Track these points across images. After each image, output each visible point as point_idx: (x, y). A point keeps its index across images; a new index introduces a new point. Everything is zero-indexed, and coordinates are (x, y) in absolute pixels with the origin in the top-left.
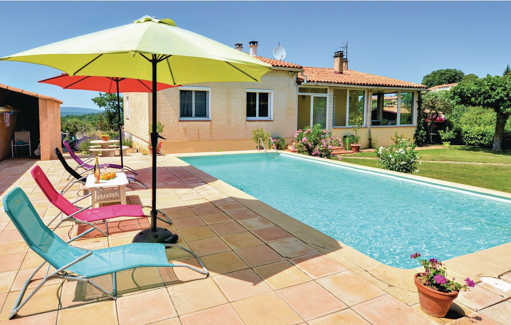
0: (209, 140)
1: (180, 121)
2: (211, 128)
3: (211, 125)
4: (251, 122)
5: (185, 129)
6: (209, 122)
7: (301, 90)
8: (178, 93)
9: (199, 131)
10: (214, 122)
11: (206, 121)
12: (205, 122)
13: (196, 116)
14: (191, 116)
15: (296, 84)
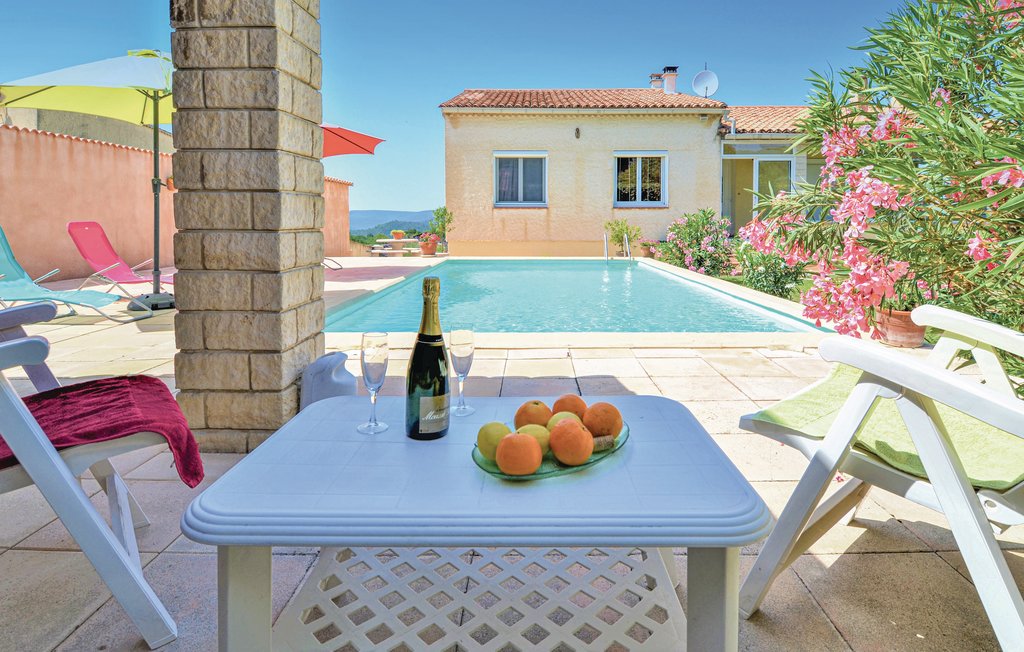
0: (544, 241)
1: (496, 208)
2: (548, 220)
3: (548, 214)
4: (622, 211)
5: (503, 221)
6: (545, 210)
7: (728, 150)
8: (493, 162)
9: (526, 224)
10: (553, 211)
11: (539, 208)
12: (536, 210)
13: (525, 200)
14: (517, 200)
15: (718, 137)
